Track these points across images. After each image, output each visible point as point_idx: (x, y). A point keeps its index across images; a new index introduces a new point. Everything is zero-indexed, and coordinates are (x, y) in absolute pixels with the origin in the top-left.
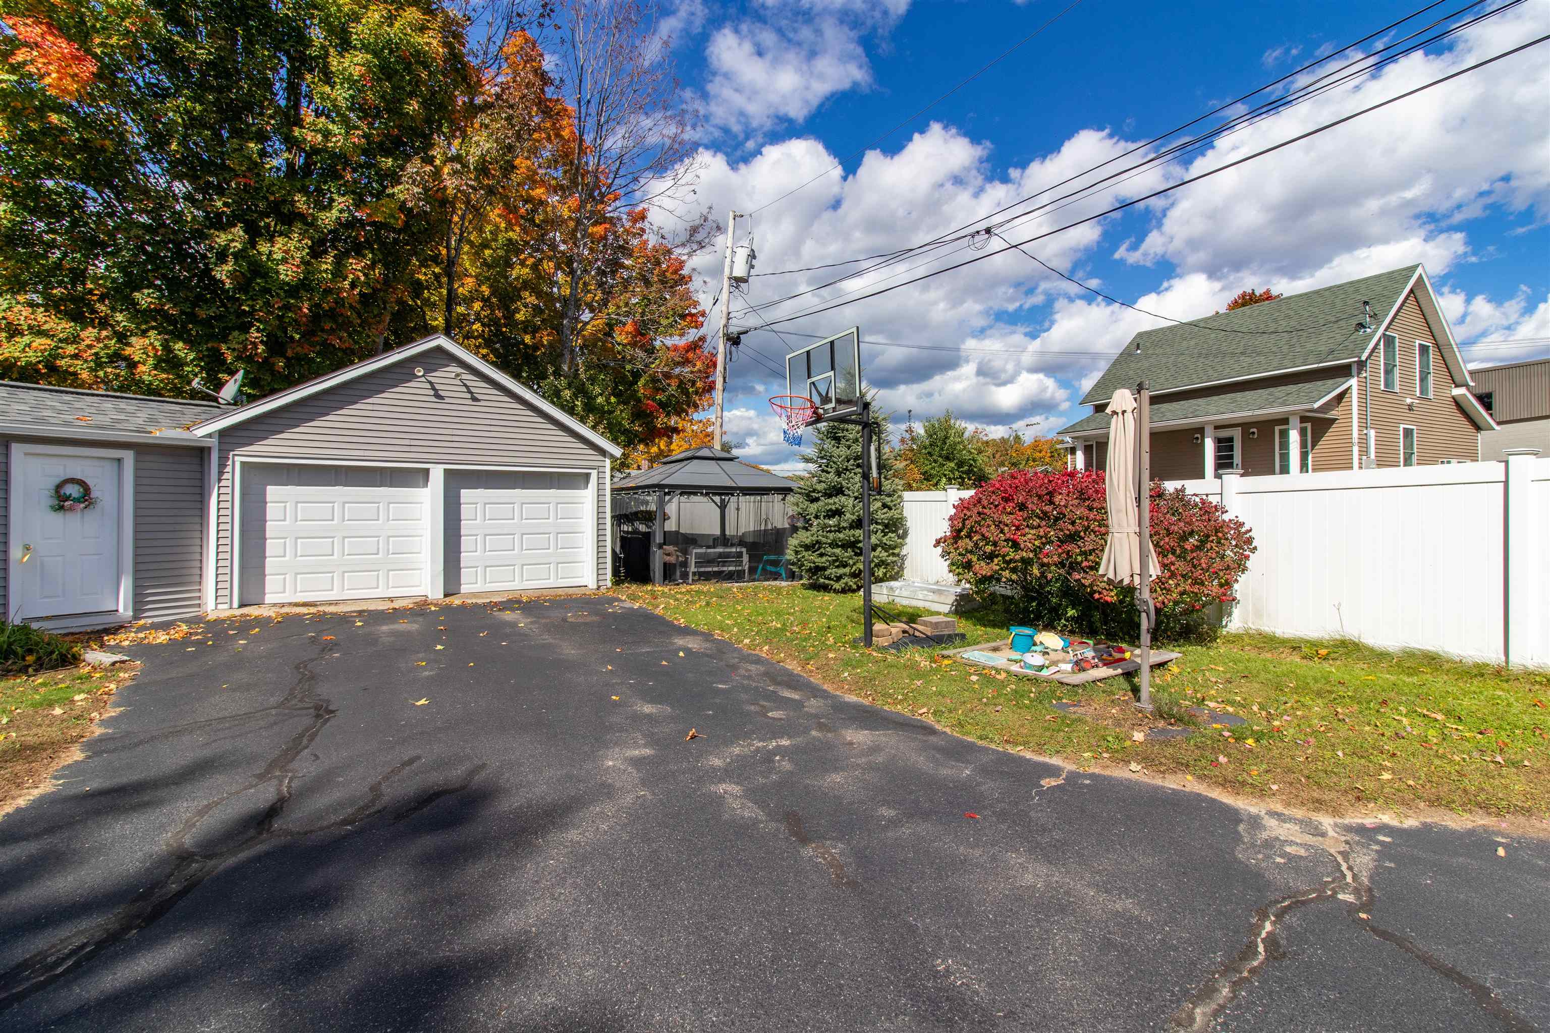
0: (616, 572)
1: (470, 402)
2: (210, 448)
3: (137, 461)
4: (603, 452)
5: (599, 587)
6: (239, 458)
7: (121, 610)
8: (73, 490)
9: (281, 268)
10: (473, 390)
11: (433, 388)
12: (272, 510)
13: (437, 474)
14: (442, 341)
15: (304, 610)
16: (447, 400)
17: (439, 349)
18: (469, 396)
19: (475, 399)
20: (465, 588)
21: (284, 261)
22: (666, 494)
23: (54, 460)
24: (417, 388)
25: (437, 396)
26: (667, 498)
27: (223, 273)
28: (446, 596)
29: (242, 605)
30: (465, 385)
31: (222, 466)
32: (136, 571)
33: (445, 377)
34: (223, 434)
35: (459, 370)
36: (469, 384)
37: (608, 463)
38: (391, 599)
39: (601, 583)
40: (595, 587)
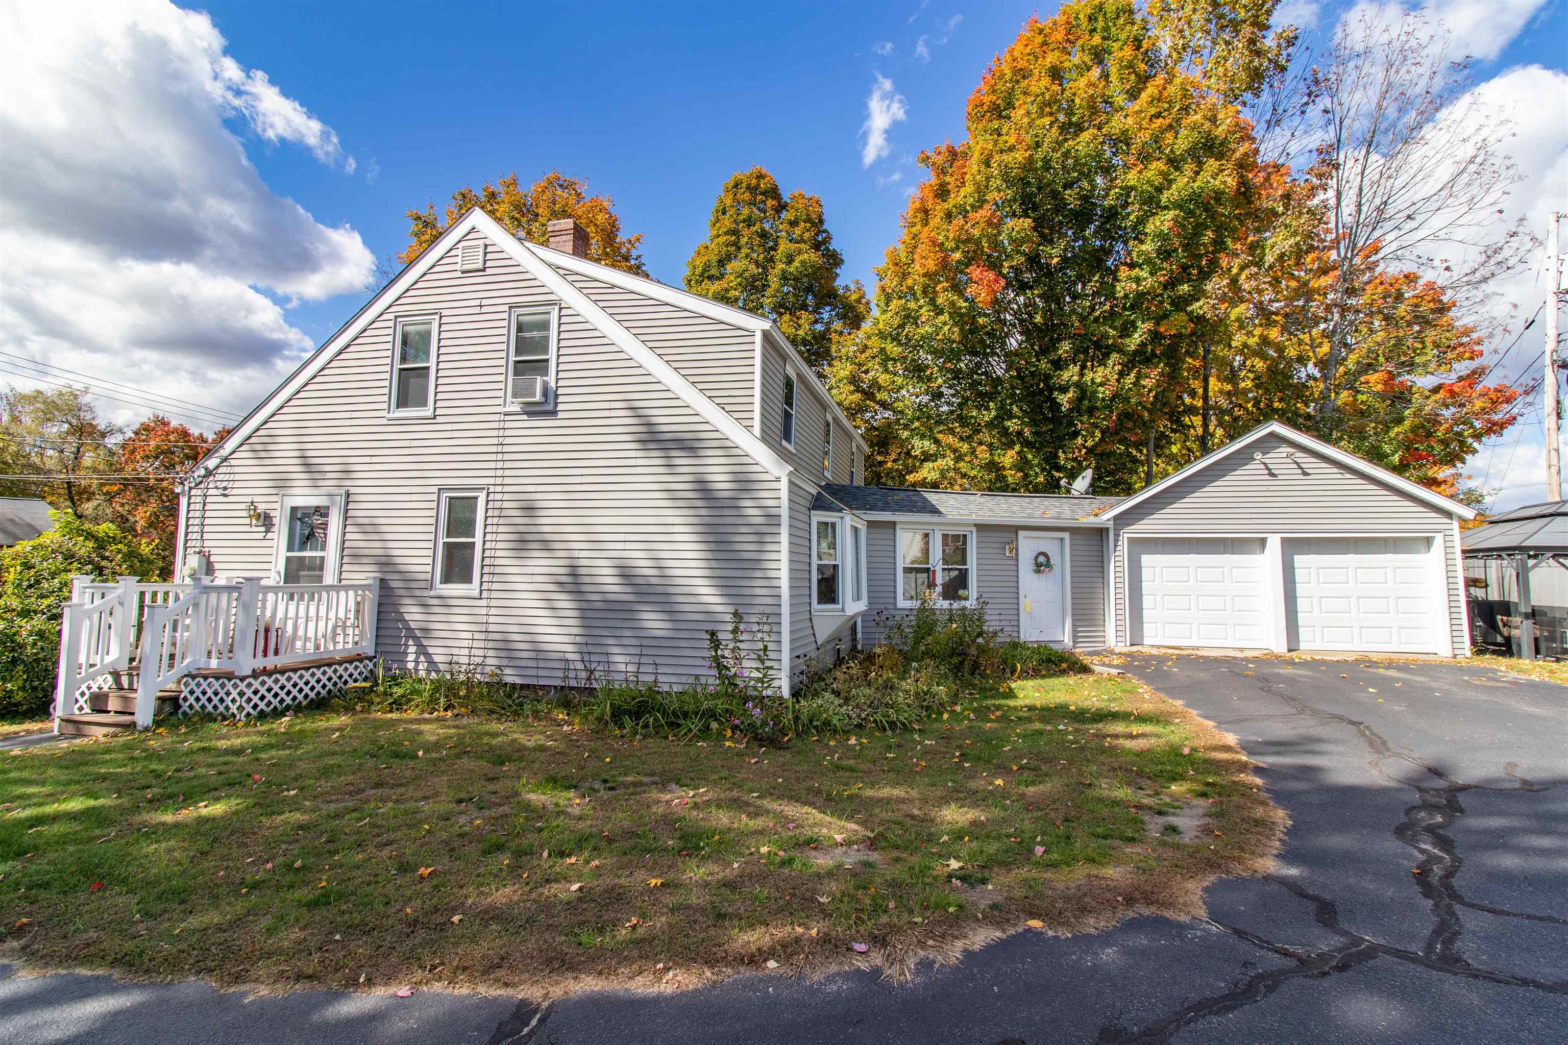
0: (1473, 642)
1: (1302, 477)
2: (1107, 529)
3: (1071, 540)
4: (1449, 514)
5: (1455, 656)
6: (1126, 535)
7: (1066, 641)
8: (1042, 559)
9: (1101, 389)
10: (1303, 466)
11: (1267, 468)
12: (1146, 574)
13: (1274, 543)
14: (1276, 427)
15: (1170, 651)
16: (1280, 477)
17: (1273, 435)
18: (1300, 471)
19: (1305, 474)
20: (1303, 646)
21: (1102, 384)
22: (1530, 557)
23: (1032, 541)
24: (1254, 468)
25: (1271, 474)
26: (1531, 562)
27: (1064, 400)
28: (1289, 651)
29: (1131, 645)
30: (1296, 463)
31: (1116, 541)
32: (1073, 615)
33: (1279, 456)
34: (1116, 518)
35: (1291, 450)
36: (1298, 460)
37: (1456, 525)
38: (1242, 650)
39: (1457, 652)
40: (1450, 654)
